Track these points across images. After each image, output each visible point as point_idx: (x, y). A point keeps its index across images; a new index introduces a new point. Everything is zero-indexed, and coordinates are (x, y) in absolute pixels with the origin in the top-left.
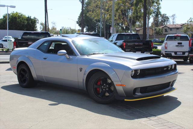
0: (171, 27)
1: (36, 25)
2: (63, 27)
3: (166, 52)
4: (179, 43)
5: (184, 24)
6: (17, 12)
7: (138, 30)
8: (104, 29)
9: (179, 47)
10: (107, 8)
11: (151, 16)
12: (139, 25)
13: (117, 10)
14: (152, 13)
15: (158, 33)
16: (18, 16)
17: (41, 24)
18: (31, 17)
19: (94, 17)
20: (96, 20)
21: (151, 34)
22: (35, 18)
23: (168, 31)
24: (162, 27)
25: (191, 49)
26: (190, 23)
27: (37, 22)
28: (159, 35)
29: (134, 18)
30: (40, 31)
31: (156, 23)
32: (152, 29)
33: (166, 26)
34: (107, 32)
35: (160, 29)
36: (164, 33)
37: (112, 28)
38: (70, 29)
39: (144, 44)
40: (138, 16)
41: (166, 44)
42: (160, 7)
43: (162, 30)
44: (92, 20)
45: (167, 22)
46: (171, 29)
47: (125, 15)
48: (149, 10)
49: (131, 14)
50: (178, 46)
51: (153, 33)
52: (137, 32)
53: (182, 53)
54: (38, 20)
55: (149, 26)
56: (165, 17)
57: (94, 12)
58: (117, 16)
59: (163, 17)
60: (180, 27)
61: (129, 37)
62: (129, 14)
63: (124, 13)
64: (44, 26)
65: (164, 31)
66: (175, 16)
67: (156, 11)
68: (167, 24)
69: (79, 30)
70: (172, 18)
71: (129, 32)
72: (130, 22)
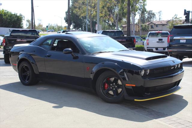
0: (157, 23)
1: (22, 22)
2: (49, 24)
3: (147, 48)
4: (160, 40)
5: (169, 21)
6: (3, 9)
7: (124, 27)
8: (91, 26)
9: (160, 43)
10: (93, 5)
11: (137, 13)
12: (125, 22)
13: (103, 7)
14: (137, 10)
15: (145, 30)
16: (4, 13)
17: (27, 21)
18: (17, 14)
19: (81, 14)
20: (82, 17)
21: (137, 31)
22: (21, 15)
23: (154, 27)
24: (148, 23)
25: (170, 44)
26: (175, 19)
27: (23, 18)
28: (145, 31)
29: (120, 15)
30: (26, 27)
31: (142, 20)
32: (139, 26)
33: (152, 23)
34: (93, 29)
35: (146, 26)
36: (150, 29)
37: (97, 25)
38: (57, 25)
39: (127, 40)
40: (124, 13)
41: (148, 40)
42: (146, 4)
43: (148, 26)
44: (78, 17)
45: (153, 18)
46: (157, 25)
47: (112, 12)
48: (134, 7)
49: (117, 10)
50: (158, 42)
51: (140, 29)
52: (123, 28)
53: (162, 48)
54: (24, 17)
55: (135, 23)
56: (151, 14)
57: (81, 9)
58: (104, 12)
59: (149, 14)
60: (166, 23)
61: (113, 34)
62: (115, 11)
63: (110, 10)
64: (31, 23)
65: (150, 27)
66: (161, 13)
67: (141, 8)
68: (153, 20)
69: (65, 27)
70: (159, 14)
71: (116, 28)
72: (116, 19)
